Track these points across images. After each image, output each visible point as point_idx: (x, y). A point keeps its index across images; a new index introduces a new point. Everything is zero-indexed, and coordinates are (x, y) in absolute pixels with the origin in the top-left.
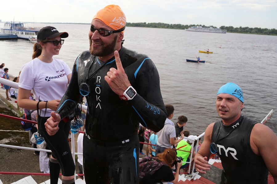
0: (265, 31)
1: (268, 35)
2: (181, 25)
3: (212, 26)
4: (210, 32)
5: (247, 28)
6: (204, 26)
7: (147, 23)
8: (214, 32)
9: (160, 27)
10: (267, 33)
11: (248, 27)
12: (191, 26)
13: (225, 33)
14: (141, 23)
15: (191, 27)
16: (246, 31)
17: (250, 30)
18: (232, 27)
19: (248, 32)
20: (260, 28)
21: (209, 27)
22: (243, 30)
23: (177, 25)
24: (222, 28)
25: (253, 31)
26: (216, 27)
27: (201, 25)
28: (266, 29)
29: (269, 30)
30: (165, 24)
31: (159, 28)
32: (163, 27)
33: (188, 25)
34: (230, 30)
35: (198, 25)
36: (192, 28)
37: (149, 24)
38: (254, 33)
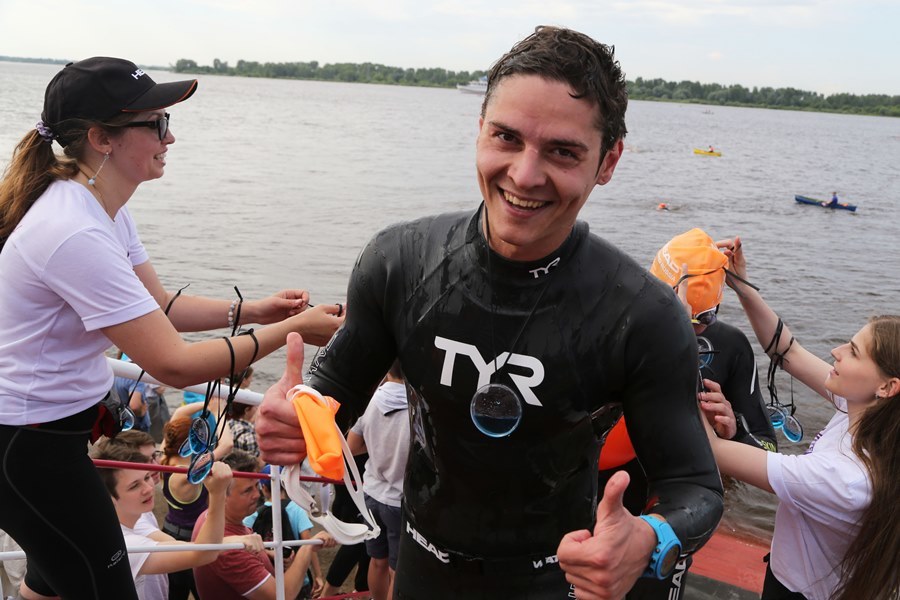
0: (712, 93)
1: (722, 104)
2: (444, 71)
5: (658, 82)
7: (321, 65)
9: (368, 78)
10: (718, 100)
11: (661, 80)
14: (298, 64)
15: (477, 80)
16: (657, 91)
17: (667, 90)
19: (664, 96)
20: (698, 83)
22: (649, 90)
23: (432, 72)
25: (678, 92)
28: (715, 87)
29: (725, 88)
30: (389, 68)
31: (367, 82)
32: (379, 80)
33: (467, 73)
36: (481, 82)
37: (327, 66)
38: (682, 99)
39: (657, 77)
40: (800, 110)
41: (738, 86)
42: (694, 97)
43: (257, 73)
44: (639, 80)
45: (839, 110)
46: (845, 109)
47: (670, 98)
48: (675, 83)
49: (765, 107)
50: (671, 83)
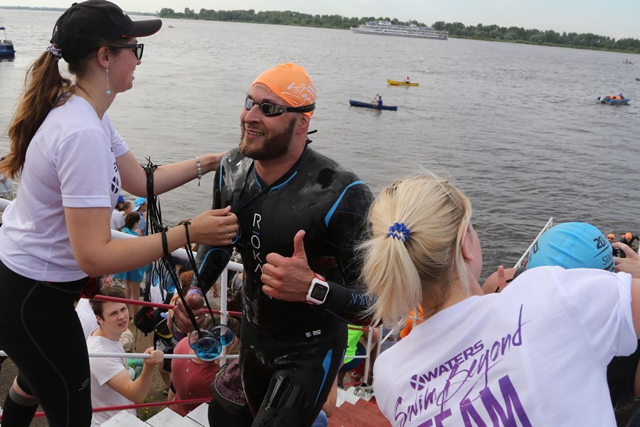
0: (533, 36)
1: (540, 44)
2: (341, 17)
3: (415, 22)
4: (410, 36)
5: (493, 27)
6: (395, 22)
7: (256, 12)
8: (419, 37)
9: (288, 22)
10: (537, 41)
11: (495, 26)
12: (365, 20)
13: (445, 39)
14: (241, 11)
15: (365, 24)
16: (493, 34)
17: (500, 33)
18: (460, 25)
19: (498, 37)
20: (522, 29)
21: (407, 24)
22: (487, 33)
23: (332, 18)
24: (439, 26)
25: (508, 34)
26: (423, 25)
27: (388, 19)
28: (535, 32)
29: (542, 33)
30: (302, 14)
31: (287, 24)
32: (296, 23)
33: (357, 19)
34: (457, 31)
35: (381, 19)
36: (367, 25)
37: (260, 13)
38: (511, 39)
40: (597, 50)
41: (552, 31)
42: (520, 38)
43: (213, 18)
44: (480, 25)
45: (626, 51)
46: (631, 50)
47: (502, 39)
48: (506, 28)
49: (571, 47)
50: (503, 28)
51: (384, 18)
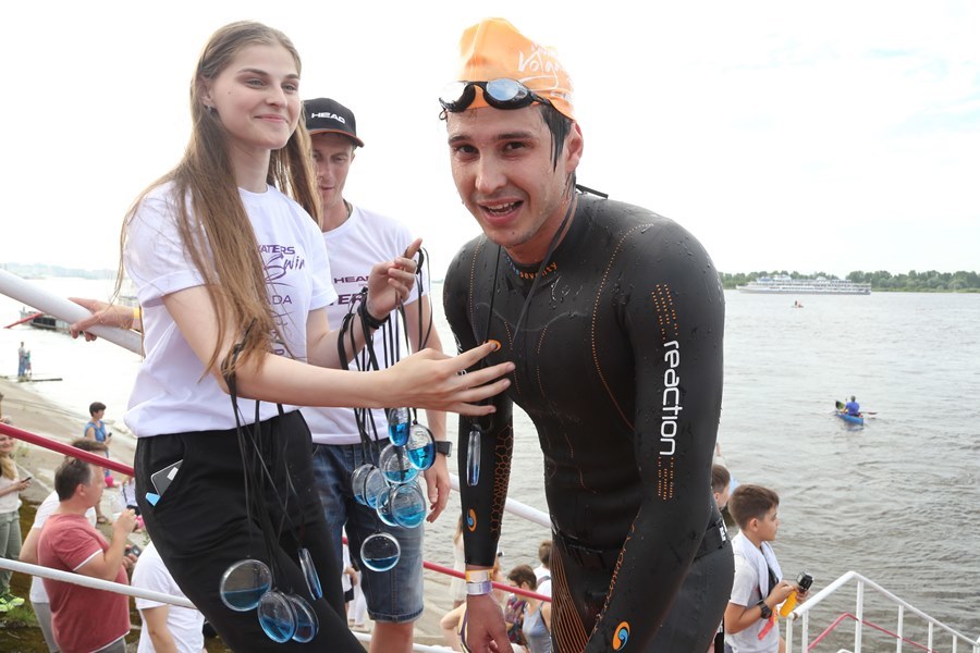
3: (823, 275)
4: (817, 293)
5: (931, 274)
6: (795, 276)
8: (831, 293)
11: (934, 271)
12: (754, 277)
13: (867, 293)
15: (755, 280)
16: (932, 283)
17: (942, 281)
18: (885, 275)
20: (974, 273)
21: (812, 277)
22: (923, 282)
24: (855, 277)
25: (953, 282)
26: (833, 277)
27: (785, 273)
33: (743, 275)
34: (882, 282)
35: (776, 273)
36: (758, 282)
39: (931, 269)
44: (912, 273)
47: (946, 288)
48: (950, 274)
50: (945, 274)
51: (780, 272)
